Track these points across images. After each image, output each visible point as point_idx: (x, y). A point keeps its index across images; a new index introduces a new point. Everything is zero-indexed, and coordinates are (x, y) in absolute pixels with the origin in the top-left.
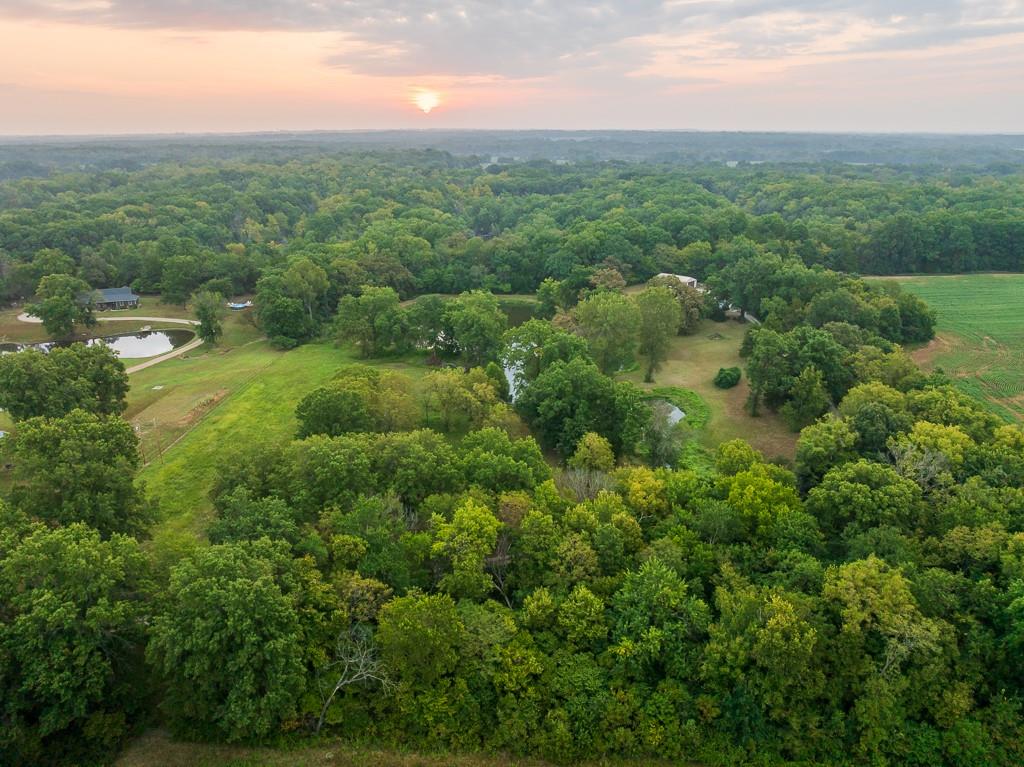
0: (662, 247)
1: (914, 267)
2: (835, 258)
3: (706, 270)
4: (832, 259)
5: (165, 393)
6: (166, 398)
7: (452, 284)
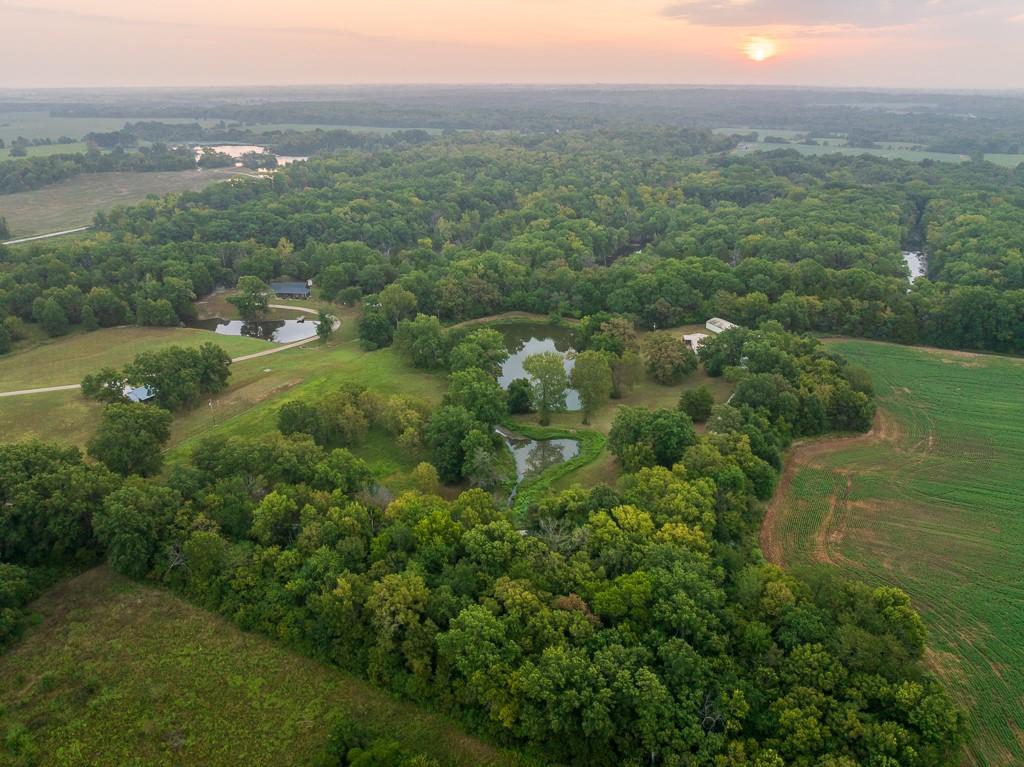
0: (722, 293)
1: (979, 345)
2: (893, 325)
3: (757, 320)
4: (889, 325)
5: (268, 375)
6: (265, 379)
7: (534, 305)
